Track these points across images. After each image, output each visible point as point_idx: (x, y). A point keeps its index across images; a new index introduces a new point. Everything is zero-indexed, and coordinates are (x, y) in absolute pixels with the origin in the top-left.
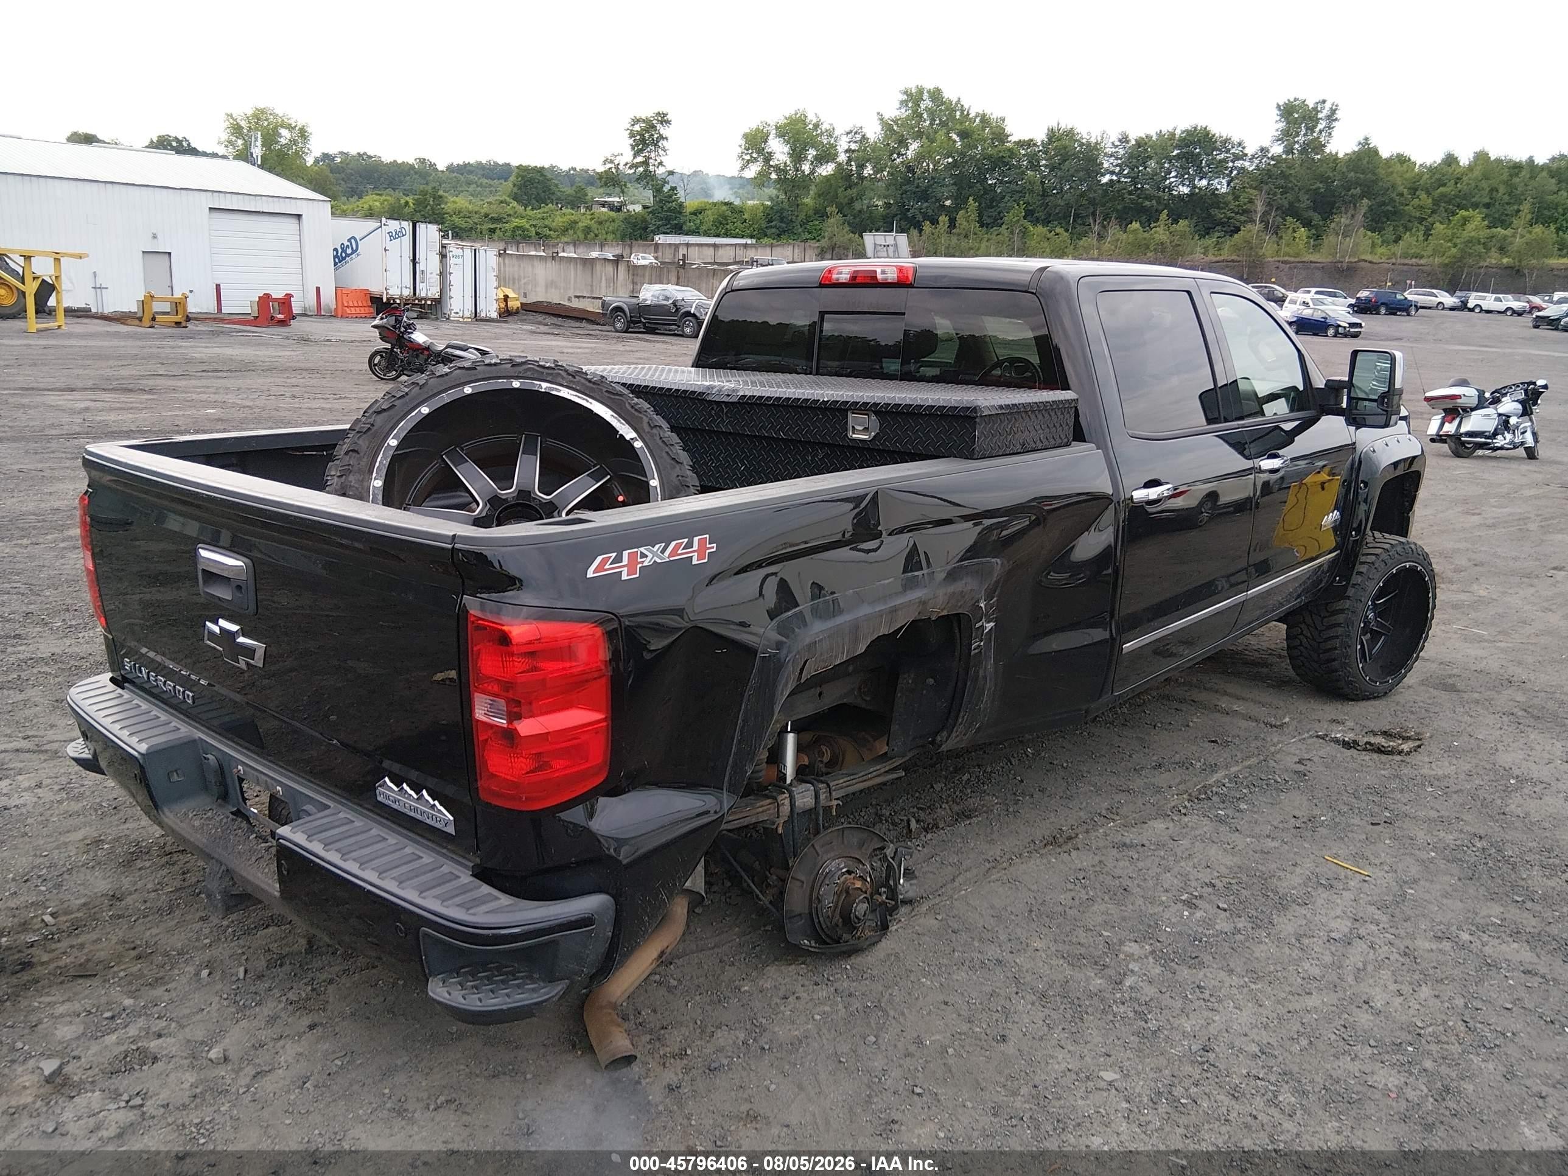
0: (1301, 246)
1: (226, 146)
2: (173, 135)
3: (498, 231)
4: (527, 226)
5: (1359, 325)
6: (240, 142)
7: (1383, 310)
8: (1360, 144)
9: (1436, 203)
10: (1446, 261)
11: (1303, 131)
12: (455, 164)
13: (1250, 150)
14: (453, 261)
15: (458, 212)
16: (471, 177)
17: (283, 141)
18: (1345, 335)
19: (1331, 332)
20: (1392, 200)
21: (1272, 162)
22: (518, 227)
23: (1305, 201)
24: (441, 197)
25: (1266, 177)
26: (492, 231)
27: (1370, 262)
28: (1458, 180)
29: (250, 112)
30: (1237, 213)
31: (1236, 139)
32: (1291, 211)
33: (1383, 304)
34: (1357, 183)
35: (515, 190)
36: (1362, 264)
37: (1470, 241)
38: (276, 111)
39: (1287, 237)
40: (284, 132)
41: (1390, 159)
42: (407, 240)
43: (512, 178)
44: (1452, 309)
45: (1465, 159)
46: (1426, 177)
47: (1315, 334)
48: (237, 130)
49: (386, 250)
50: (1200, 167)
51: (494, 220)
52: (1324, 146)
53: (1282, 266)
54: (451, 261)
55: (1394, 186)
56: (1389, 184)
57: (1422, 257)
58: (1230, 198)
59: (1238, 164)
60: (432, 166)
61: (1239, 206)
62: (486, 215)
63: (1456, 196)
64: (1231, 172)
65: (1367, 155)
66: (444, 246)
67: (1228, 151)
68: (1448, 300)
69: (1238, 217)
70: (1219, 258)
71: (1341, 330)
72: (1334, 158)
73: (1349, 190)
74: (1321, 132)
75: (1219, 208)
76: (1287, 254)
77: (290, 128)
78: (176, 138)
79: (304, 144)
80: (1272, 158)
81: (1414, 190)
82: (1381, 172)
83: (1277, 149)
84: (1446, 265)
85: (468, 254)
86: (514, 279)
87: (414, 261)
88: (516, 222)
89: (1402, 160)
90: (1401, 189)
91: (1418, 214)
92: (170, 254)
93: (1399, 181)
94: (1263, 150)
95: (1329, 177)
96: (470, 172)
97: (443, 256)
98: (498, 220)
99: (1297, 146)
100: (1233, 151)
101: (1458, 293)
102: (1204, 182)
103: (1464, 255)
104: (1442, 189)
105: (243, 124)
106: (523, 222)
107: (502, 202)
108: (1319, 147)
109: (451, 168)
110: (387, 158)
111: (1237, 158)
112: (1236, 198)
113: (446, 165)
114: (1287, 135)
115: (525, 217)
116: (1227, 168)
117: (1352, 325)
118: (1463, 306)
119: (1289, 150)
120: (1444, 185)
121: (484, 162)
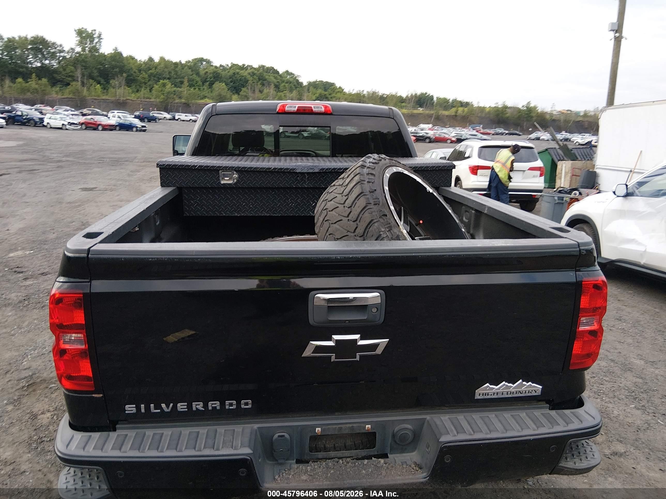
0: (99, 93)
5: (145, 127)
7: (146, 120)
8: (114, 50)
9: (149, 76)
10: (161, 100)
11: (89, 43)
13: (66, 49)
18: (141, 131)
19: (134, 129)
20: (132, 74)
21: (78, 55)
23: (96, 73)
25: (76, 62)
27: (131, 100)
28: (156, 68)
30: (66, 77)
31: (58, 43)
32: (91, 77)
33: (145, 118)
34: (116, 67)
36: (128, 101)
37: (168, 93)
39: (92, 88)
41: (127, 57)
44: (170, 120)
45: (157, 60)
46: (143, 65)
47: (127, 130)
50: (43, 54)
52: (98, 49)
53: (95, 101)
55: (132, 69)
56: (129, 68)
57: (150, 99)
58: (61, 70)
59: (62, 54)
61: (66, 73)
63: (156, 74)
64: (59, 58)
65: (117, 55)
67: (56, 48)
68: (168, 116)
69: (67, 78)
70: (63, 97)
71: (138, 129)
72: (103, 55)
73: (114, 69)
74: (96, 43)
75: (57, 74)
76: (95, 96)
80: (77, 53)
81: (140, 71)
82: (125, 62)
83: (78, 49)
84: (162, 102)
89: (132, 58)
90: (134, 70)
91: (143, 81)
93: (133, 66)
94: (73, 49)
95: (103, 63)
99: (87, 49)
100: (58, 48)
101: (171, 113)
102: (47, 62)
103: (168, 98)
104: (150, 71)
108: (97, 50)
111: (61, 51)
112: (65, 70)
114: (81, 43)
116: (57, 56)
117: (143, 126)
118: (174, 119)
119: (84, 50)
120: (151, 69)
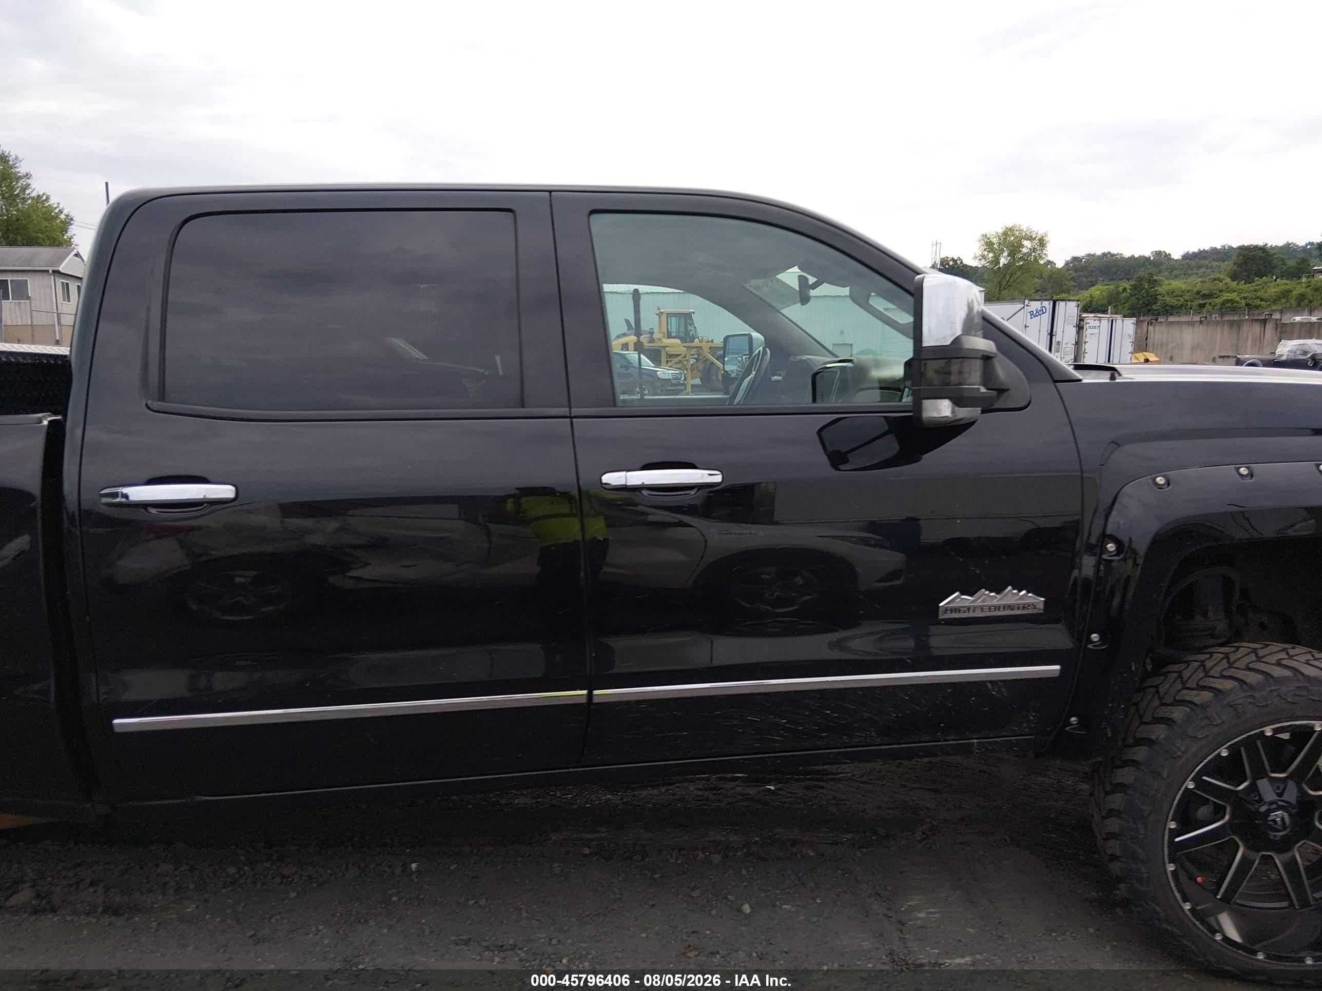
1: (980, 260)
2: (950, 256)
3: (1207, 305)
4: (1238, 299)
6: (991, 255)
12: (1190, 252)
14: (1089, 331)
15: (1171, 293)
16: (1203, 262)
17: (1024, 250)
22: (1228, 301)
24: (1155, 281)
26: (1202, 306)
29: (1001, 231)
35: (1235, 268)
38: (1022, 228)
40: (1027, 243)
42: (1047, 317)
43: (1234, 258)
48: (989, 245)
49: (1026, 326)
51: (1205, 296)
54: (1088, 332)
60: (1168, 256)
62: (1198, 293)
66: (1081, 320)
77: (1031, 239)
78: (953, 259)
79: (1042, 250)
85: (1105, 324)
86: (1162, 344)
87: (1051, 335)
88: (1227, 296)
92: (852, 345)
96: (1205, 258)
97: (1080, 328)
98: (1209, 296)
105: (995, 240)
106: (1233, 296)
107: (1215, 280)
109: (1187, 257)
110: (1127, 254)
113: (1182, 254)
115: (1238, 291)
121: (1219, 247)
